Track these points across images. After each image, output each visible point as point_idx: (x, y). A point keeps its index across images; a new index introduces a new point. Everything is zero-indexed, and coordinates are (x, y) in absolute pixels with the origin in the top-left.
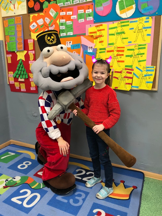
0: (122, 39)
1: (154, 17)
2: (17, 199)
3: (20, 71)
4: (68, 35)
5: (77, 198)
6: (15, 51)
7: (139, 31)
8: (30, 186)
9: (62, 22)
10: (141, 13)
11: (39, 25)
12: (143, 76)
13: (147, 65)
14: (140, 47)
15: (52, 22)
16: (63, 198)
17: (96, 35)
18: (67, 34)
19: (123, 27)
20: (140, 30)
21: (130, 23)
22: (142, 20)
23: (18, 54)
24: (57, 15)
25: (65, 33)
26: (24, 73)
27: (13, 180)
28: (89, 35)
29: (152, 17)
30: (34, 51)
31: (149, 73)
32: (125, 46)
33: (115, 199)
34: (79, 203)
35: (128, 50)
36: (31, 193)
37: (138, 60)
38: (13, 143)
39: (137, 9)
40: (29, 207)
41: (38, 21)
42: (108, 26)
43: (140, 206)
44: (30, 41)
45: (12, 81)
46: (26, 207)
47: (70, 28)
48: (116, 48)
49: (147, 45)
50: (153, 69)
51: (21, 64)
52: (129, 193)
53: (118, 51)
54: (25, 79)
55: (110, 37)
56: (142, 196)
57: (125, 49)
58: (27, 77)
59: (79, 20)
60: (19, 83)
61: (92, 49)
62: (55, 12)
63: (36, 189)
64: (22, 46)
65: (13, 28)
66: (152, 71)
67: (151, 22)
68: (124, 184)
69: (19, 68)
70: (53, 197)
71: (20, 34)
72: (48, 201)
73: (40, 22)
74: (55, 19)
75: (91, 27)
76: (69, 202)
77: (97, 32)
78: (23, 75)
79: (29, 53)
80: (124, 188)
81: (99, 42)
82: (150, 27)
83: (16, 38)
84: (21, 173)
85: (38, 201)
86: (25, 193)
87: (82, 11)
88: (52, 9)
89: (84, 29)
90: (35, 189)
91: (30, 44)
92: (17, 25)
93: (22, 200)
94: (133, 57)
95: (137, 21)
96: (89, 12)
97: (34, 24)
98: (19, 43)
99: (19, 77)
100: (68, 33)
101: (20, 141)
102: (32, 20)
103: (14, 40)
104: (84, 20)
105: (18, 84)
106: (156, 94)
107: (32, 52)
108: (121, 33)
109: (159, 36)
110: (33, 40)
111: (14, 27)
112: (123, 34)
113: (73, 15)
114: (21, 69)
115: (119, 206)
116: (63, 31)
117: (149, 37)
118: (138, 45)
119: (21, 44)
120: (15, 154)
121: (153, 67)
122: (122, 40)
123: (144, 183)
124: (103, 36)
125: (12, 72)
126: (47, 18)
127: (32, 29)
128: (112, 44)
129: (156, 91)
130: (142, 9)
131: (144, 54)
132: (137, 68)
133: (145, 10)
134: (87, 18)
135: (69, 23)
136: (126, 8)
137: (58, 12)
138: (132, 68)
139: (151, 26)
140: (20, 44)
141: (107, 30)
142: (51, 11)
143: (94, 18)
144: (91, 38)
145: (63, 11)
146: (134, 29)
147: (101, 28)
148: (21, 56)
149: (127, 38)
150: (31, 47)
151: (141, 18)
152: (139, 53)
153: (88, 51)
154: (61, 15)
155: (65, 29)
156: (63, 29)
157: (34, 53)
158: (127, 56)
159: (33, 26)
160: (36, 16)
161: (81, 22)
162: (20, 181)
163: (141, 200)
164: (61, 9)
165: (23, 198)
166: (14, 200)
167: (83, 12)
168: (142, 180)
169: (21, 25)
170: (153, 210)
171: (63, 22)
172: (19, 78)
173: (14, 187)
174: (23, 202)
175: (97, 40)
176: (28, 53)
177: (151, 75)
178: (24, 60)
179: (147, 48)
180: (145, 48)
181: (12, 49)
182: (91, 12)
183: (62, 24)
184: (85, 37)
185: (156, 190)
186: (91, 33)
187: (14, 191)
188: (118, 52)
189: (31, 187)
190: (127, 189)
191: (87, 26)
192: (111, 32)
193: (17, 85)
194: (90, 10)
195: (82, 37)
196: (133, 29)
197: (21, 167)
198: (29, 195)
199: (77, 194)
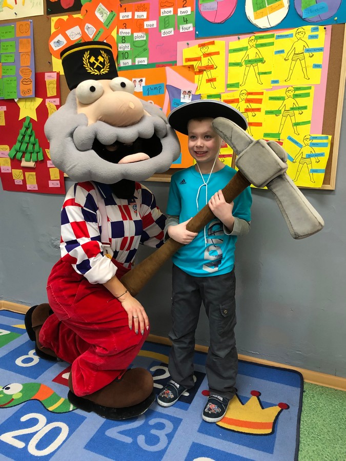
0: (257, 74)
1: (329, 27)
2: (13, 437)
3: (26, 143)
4: (137, 64)
5: (153, 432)
6: (13, 100)
7: (296, 57)
8: (46, 406)
9: (123, 35)
10: (300, 17)
11: (72, 39)
12: (304, 156)
13: (312, 132)
14: (297, 92)
15: (100, 34)
16: (123, 434)
17: (200, 65)
18: (133, 61)
19: (261, 49)
20: (298, 54)
21: (276, 39)
22: (304, 33)
23: (21, 105)
24: (113, 19)
25: (131, 60)
26: (34, 148)
27: (6, 391)
28: (185, 64)
29: (324, 27)
30: (57, 100)
31: (318, 150)
32: (265, 91)
33: (242, 433)
34: (158, 444)
35: (271, 98)
36: (48, 423)
37: (294, 122)
38: (5, 308)
39: (292, 7)
40: (43, 455)
41: (68, 32)
42: (227, 45)
43: (299, 450)
44: (50, 76)
45: (6, 167)
46: (36, 455)
47: (141, 49)
48: (244, 95)
49: (313, 88)
50: (325, 141)
51: (27, 128)
52: (272, 421)
53: (248, 101)
54: (36, 162)
55: (231, 69)
56: (301, 427)
57: (265, 98)
58: (41, 158)
59: (163, 31)
60: (21, 171)
61: (189, 96)
62: (109, 13)
63: (59, 413)
64: (32, 86)
65: (11, 46)
66: (325, 145)
67: (322, 37)
68: (259, 399)
69: (24, 136)
70: (98, 431)
71: (27, 61)
72: (88, 440)
73: (74, 34)
74: (108, 28)
75: (188, 47)
76: (135, 442)
77: (203, 59)
78: (31, 153)
79: (47, 104)
80: (260, 407)
81: (207, 80)
82: (321, 50)
83: (17, 69)
84: (23, 377)
85: (64, 441)
86: (34, 422)
87: (170, 12)
88: (101, 6)
89: (174, 51)
90: (57, 413)
91: (50, 83)
92: (20, 40)
93: (26, 439)
94: (281, 115)
95: (291, 35)
96: (185, 14)
97: (60, 37)
98: (25, 80)
99: (23, 156)
100: (137, 60)
101: (22, 303)
102: (56, 29)
103: (13, 72)
104: (174, 30)
105: (21, 173)
106: (330, 197)
107: (54, 102)
108: (255, 61)
109: (341, 68)
110: (56, 73)
111: (13, 43)
112: (260, 64)
113: (148, 19)
114: (27, 138)
115: (252, 449)
116: (125, 55)
117: (319, 70)
118: (293, 89)
119: (29, 83)
120: (9, 332)
121: (327, 138)
122: (258, 76)
123: (304, 397)
124: (215, 67)
125: (7, 147)
126: (90, 26)
127: (55, 49)
128: (236, 85)
129: (330, 191)
130: (303, 10)
131: (305, 108)
132: (290, 139)
133: (309, 10)
134: (181, 27)
135: (139, 36)
136: (267, 6)
137: (114, 13)
138: (279, 140)
139: (321, 46)
140: (27, 83)
141: (224, 54)
142: (100, 9)
143: (196, 27)
144: (189, 70)
145: (125, 9)
146: (286, 52)
147: (211, 49)
148: (28, 110)
149: (270, 73)
150: (51, 90)
151: (300, 29)
152: (295, 106)
153: (182, 101)
154: (121, 18)
155: (129, 49)
156: (125, 50)
157: (59, 104)
158: (268, 112)
159: (58, 42)
160: (65, 20)
161: (166, 35)
162: (21, 395)
163: (299, 436)
164: (121, 6)
165: (28, 434)
166: (8, 438)
167: (172, 13)
168: (298, 390)
169: (30, 39)
170: (327, 457)
171: (125, 35)
172: (23, 159)
173: (6, 408)
174: (27, 443)
175: (201, 75)
176: (44, 102)
177: (322, 155)
178: (36, 119)
179: (312, 95)
180: (308, 95)
181: (9, 94)
182: (189, 13)
183: (124, 40)
184: (174, 70)
185: (331, 412)
186: (188, 60)
187: (7, 418)
188: (248, 104)
189: (46, 408)
190: (266, 410)
191: (179, 44)
192: (234, 58)
193: (17, 175)
194: (188, 10)
195: (167, 68)
196: (282, 51)
197: (24, 361)
198: (43, 427)
199: (153, 424)
